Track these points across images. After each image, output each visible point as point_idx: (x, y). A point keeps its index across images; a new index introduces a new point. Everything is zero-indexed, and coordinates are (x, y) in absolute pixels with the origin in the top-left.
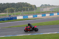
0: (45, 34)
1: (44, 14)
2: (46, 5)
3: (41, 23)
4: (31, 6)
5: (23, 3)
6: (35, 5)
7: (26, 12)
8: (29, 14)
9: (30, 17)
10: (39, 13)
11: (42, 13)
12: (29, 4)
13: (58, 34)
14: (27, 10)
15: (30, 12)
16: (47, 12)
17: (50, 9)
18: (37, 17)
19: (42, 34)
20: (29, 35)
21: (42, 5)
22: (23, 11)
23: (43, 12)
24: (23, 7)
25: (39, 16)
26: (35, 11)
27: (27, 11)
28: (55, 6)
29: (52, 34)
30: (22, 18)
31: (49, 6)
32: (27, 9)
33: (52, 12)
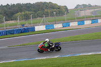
0: (84, 56)
1: (81, 21)
2: (84, 6)
3: (77, 37)
4: (59, 8)
5: (45, 3)
6: (65, 6)
7: (50, 18)
8: (56, 22)
9: (58, 26)
10: (73, 20)
11: (78, 19)
12: (56, 5)
15: (57, 18)
16: (86, 18)
17: (92, 13)
18: (69, 26)
19: (78, 55)
20: (56, 57)
21: (78, 5)
22: (45, 17)
23: (80, 18)
24: (45, 10)
25: (74, 24)
26: (65, 16)
27: (53, 16)
28: (99, 7)
29: (95, 55)
30: (45, 29)
31: (90, 7)
32: (53, 12)
33: (95, 17)
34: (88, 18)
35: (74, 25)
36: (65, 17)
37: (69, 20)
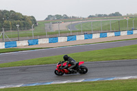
0: (57, 84)
1: (53, 37)
2: (58, 17)
3: (48, 59)
4: (23, 20)
5: (5, 11)
6: (32, 17)
7: (11, 33)
8: (19, 38)
9: (23, 44)
10: (42, 36)
11: (49, 34)
12: (20, 14)
13: (86, 83)
14: (14, 28)
15: (21, 33)
16: (61, 33)
17: (68, 27)
18: (37, 44)
19: (49, 84)
21: (50, 16)
22: (5, 30)
23: (52, 34)
24: (5, 21)
26: (32, 29)
27: (15, 30)
28: (78, 19)
29: (72, 84)
30: (4, 47)
31: (66, 18)
32: (15, 25)
33: (73, 32)
34: (62, 33)
35: (44, 43)
36: (32, 31)
37: (37, 35)
